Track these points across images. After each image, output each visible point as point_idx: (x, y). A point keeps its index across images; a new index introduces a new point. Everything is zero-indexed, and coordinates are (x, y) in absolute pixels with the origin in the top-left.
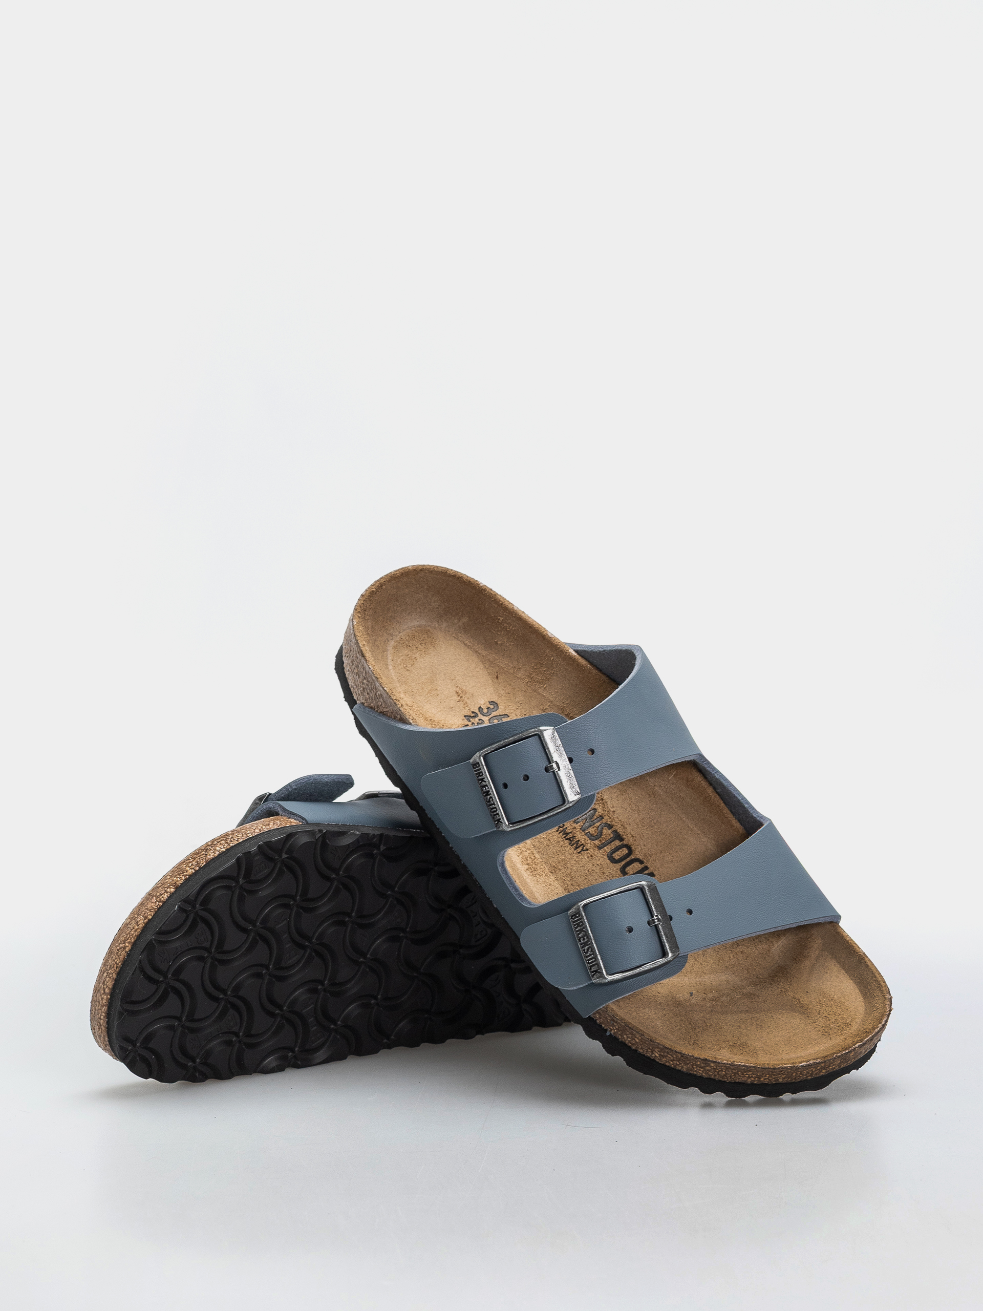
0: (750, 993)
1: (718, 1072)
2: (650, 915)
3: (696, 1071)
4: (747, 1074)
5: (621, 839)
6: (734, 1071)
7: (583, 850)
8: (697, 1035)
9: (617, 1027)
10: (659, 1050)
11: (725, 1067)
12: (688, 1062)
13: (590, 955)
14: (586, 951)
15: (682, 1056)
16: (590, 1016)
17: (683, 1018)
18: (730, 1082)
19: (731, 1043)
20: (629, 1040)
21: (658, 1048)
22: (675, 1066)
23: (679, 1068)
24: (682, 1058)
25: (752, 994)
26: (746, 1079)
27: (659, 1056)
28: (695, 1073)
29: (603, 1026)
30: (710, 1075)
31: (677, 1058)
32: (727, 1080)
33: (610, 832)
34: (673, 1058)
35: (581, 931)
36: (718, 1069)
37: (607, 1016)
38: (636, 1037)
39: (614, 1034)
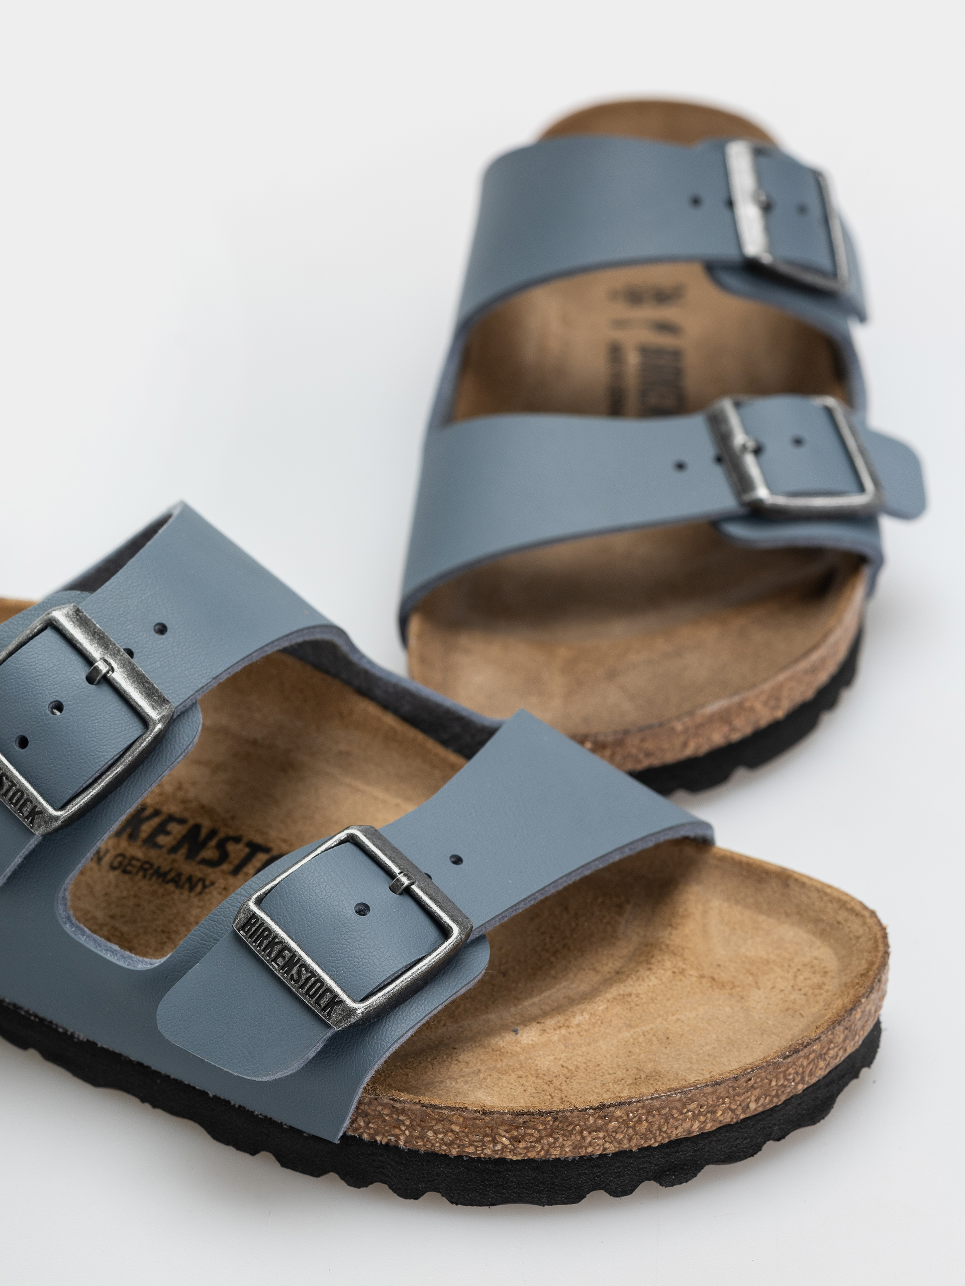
0: (619, 995)
1: (634, 1128)
2: (388, 878)
3: (590, 1144)
4: (688, 1111)
5: (267, 850)
6: (664, 1112)
7: (204, 887)
8: (561, 1090)
9: (408, 1123)
10: (507, 1128)
11: (643, 1107)
12: (570, 1128)
13: (308, 979)
14: (296, 977)
15: (555, 1119)
16: (345, 1134)
17: (520, 1073)
18: (662, 1146)
19: (630, 1081)
20: (440, 1136)
21: (503, 1123)
22: (547, 1152)
23: (555, 1153)
24: (557, 1123)
25: (623, 995)
26: (687, 1125)
27: (511, 1144)
28: (590, 1150)
29: (378, 1138)
30: (620, 1142)
31: (545, 1129)
32: (656, 1141)
33: (240, 846)
34: (539, 1131)
35: (272, 944)
36: (631, 1120)
37: (380, 1108)
38: (452, 1123)
39: (405, 1143)
